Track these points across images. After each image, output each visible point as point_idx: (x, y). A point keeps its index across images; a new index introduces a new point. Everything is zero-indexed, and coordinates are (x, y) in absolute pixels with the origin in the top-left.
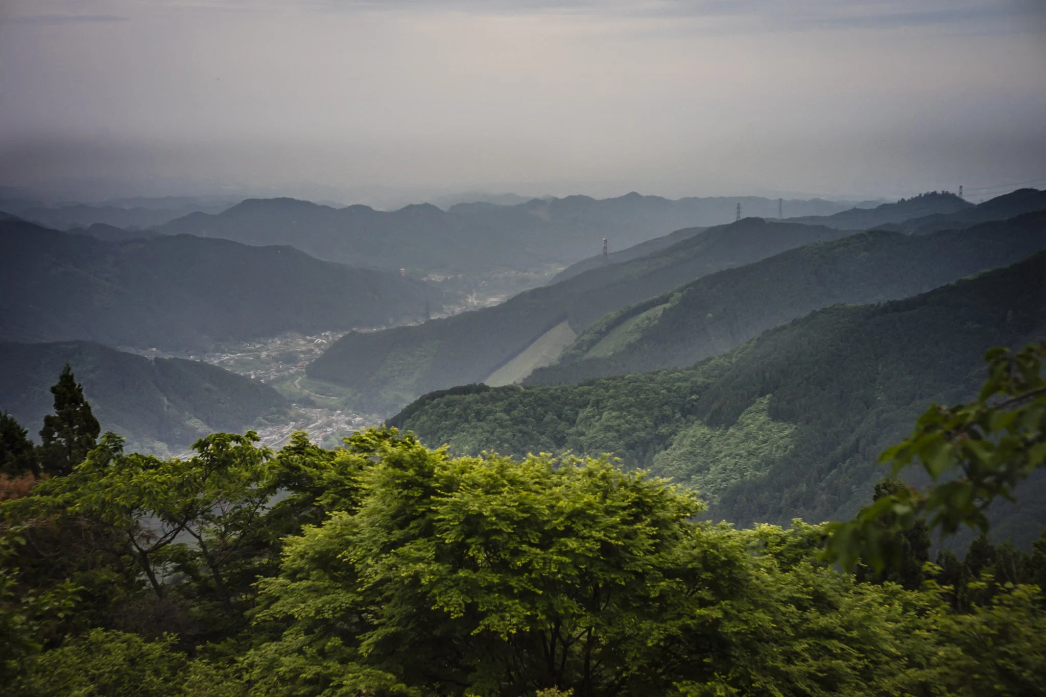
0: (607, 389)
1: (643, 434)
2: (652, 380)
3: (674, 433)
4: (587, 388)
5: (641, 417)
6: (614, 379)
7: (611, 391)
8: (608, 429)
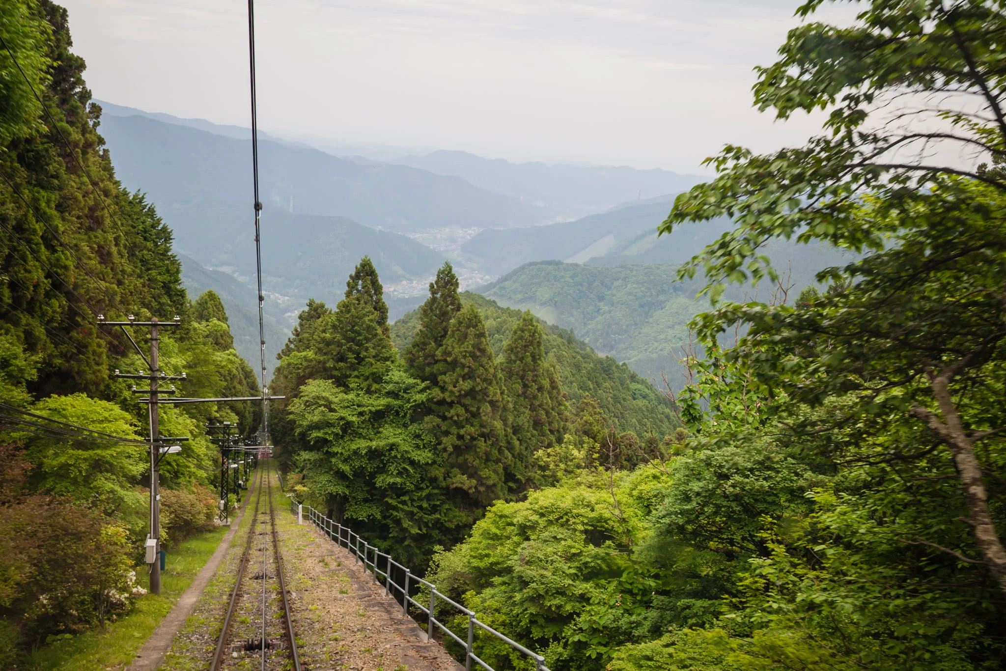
0: (632, 271)
1: (649, 299)
2: (658, 268)
3: (667, 301)
4: (620, 269)
5: (650, 289)
6: (637, 266)
7: (634, 272)
8: (629, 294)
